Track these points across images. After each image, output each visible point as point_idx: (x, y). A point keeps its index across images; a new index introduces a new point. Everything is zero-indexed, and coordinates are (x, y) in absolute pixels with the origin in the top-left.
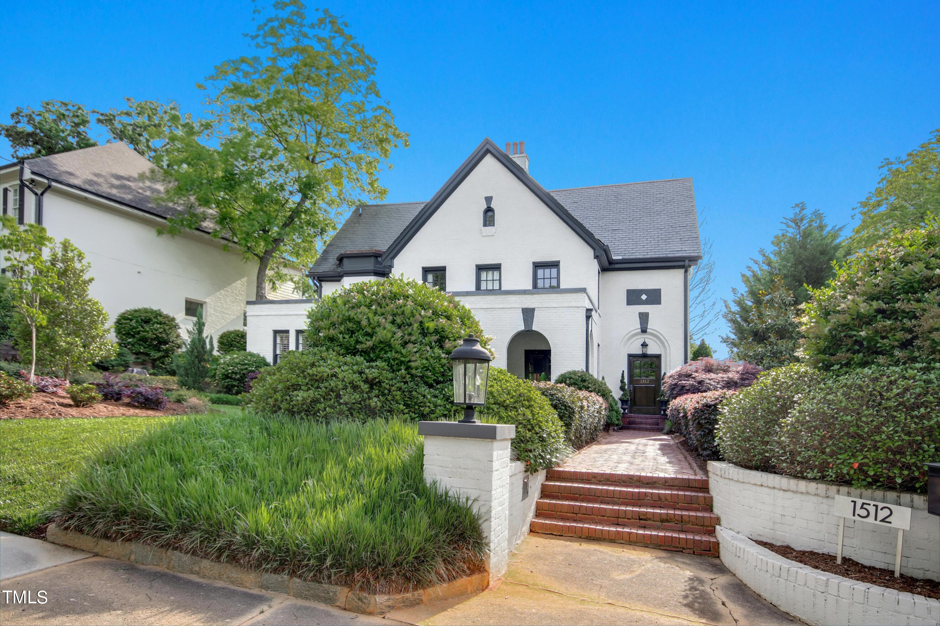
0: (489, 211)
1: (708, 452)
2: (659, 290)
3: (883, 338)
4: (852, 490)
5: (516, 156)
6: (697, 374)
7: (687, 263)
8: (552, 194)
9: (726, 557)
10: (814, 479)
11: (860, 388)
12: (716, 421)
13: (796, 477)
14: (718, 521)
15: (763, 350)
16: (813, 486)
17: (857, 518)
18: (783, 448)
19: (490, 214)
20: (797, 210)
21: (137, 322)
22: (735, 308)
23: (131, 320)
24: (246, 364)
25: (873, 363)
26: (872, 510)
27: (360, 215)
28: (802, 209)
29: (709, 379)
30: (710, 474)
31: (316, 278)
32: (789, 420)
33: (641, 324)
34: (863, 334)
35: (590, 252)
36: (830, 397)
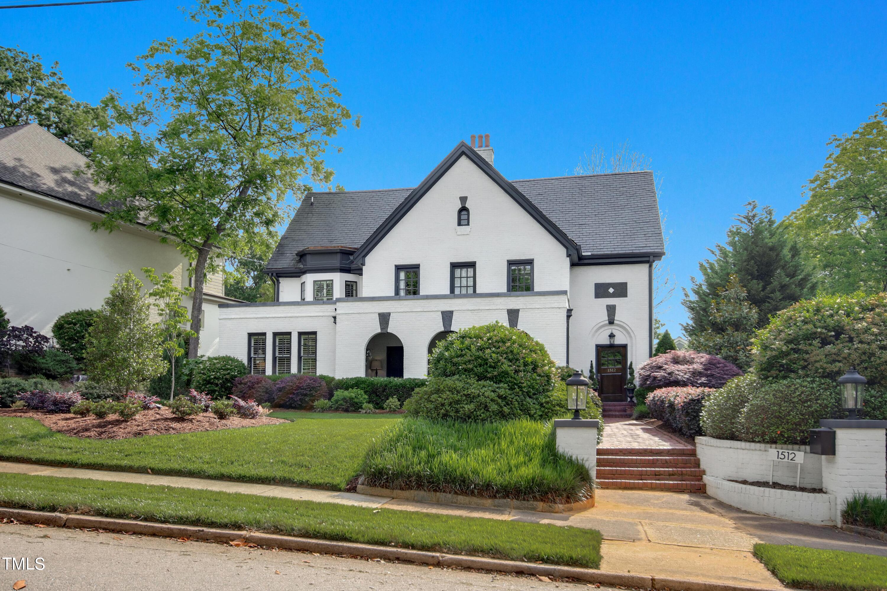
0: (464, 210)
1: (694, 431)
2: (626, 284)
3: (794, 363)
4: (778, 446)
5: (482, 149)
6: (666, 366)
7: (651, 258)
8: (515, 185)
9: (710, 491)
10: (759, 442)
11: (781, 392)
12: (700, 411)
13: (749, 441)
14: (704, 472)
15: (721, 341)
16: (758, 445)
17: (780, 460)
18: (743, 426)
19: (464, 213)
20: (750, 207)
21: (81, 325)
22: (694, 298)
23: (75, 324)
24: (228, 369)
25: (789, 377)
26: (786, 454)
27: (312, 204)
28: (754, 207)
29: (678, 371)
30: (697, 445)
31: (274, 274)
32: (745, 410)
33: (609, 316)
34: (784, 362)
35: (563, 251)
36: (767, 397)
